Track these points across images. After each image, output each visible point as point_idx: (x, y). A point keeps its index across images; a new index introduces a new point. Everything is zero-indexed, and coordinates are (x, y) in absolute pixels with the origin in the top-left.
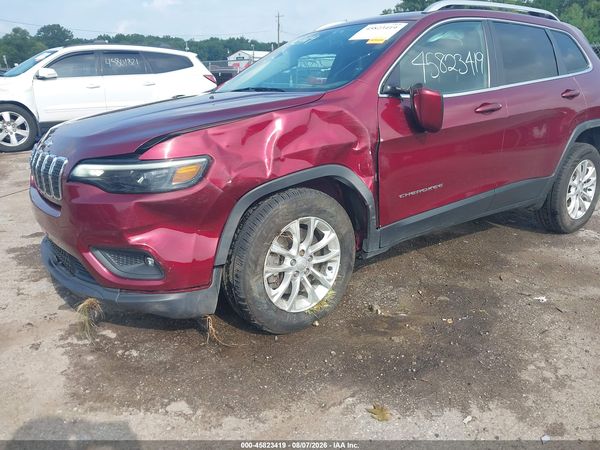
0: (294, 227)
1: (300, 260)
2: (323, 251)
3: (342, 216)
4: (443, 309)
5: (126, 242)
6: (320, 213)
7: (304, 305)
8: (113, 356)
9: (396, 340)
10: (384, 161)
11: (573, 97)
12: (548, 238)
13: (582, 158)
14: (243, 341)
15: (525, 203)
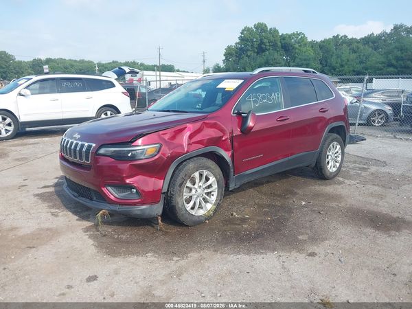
0: (197, 175)
1: (199, 190)
2: (210, 186)
3: (218, 170)
4: (266, 214)
5: (125, 181)
6: (207, 168)
7: (201, 212)
8: (114, 238)
9: (245, 226)
10: (236, 144)
11: (325, 111)
12: (319, 182)
13: (332, 141)
14: (174, 230)
15: (305, 164)
